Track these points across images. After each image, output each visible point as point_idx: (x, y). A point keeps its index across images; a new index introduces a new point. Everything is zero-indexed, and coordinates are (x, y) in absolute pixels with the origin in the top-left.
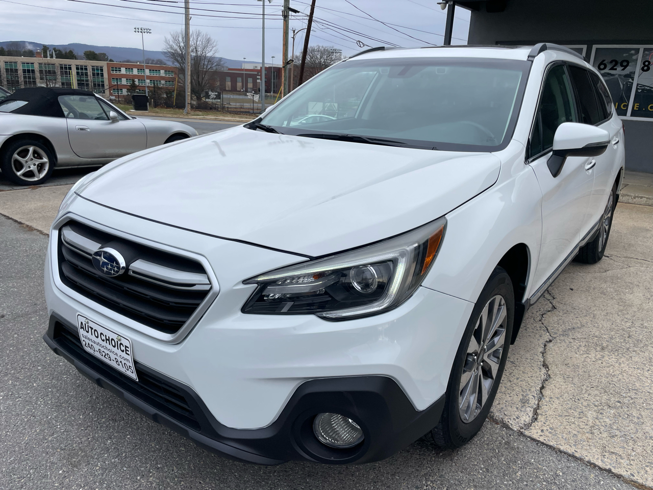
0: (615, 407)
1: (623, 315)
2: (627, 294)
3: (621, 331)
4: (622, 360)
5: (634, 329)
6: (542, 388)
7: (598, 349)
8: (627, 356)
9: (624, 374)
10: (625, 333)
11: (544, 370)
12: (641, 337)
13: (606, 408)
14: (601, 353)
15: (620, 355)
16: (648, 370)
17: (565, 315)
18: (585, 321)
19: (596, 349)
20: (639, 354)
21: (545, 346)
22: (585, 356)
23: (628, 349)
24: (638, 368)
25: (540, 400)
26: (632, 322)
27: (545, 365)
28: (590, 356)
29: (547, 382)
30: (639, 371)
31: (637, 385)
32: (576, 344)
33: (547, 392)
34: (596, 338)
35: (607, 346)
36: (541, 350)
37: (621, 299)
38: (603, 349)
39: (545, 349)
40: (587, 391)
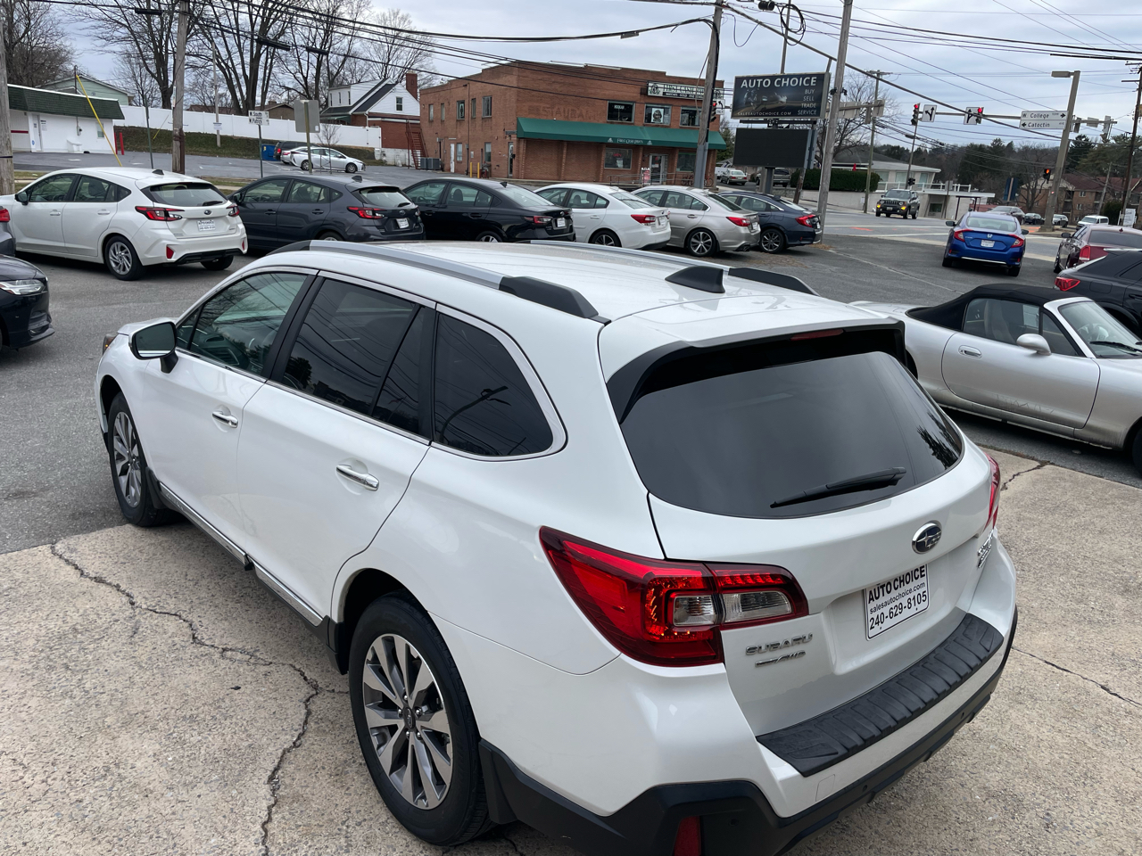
0: (6, 590)
1: (112, 695)
2: (158, 747)
3: (85, 668)
4: (43, 631)
5: (74, 682)
6: (77, 568)
7: (78, 627)
8: (43, 638)
9: (25, 619)
10: (78, 668)
11: (93, 575)
12: (54, 677)
13: (13, 586)
14: (70, 624)
15: (50, 635)
16: (7, 639)
17: (170, 641)
18: (141, 652)
19: (81, 626)
20: (34, 650)
21: (128, 595)
22: (81, 611)
23: (51, 648)
24: (19, 633)
25: (67, 561)
26: (87, 692)
27: (99, 580)
28: (77, 615)
29: (79, 573)
30: (16, 632)
31: (5, 618)
32: (107, 617)
33: (69, 568)
34: (97, 637)
35: (75, 637)
36: (123, 587)
37: (154, 728)
38: (75, 630)
39: (123, 592)
40: (41, 586)
